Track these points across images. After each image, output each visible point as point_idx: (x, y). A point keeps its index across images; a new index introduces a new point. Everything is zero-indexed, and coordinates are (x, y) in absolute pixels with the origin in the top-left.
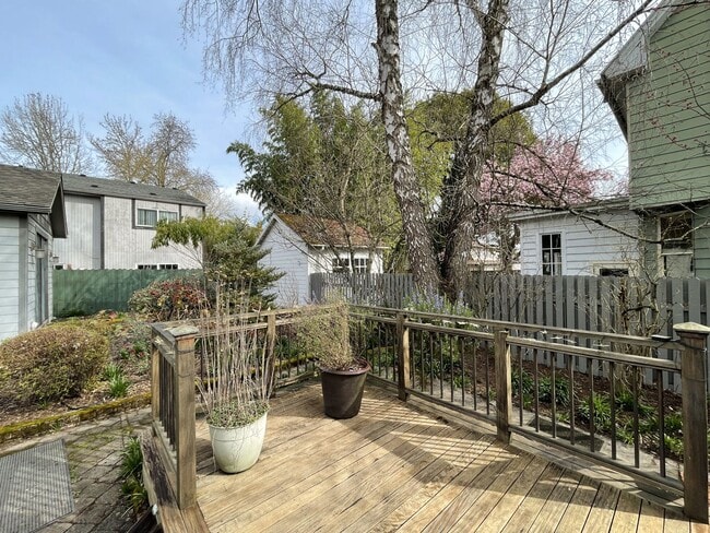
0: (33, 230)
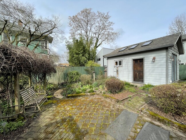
0: (171, 53)
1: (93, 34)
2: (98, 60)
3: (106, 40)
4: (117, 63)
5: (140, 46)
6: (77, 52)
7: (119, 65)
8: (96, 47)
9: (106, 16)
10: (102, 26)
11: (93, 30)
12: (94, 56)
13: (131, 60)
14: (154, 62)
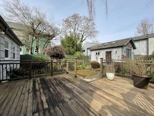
0: (125, 48)
1: (79, 32)
2: (83, 52)
3: (89, 36)
4: (97, 53)
5: (110, 44)
6: (69, 45)
7: (98, 55)
8: (82, 41)
9: (90, 19)
10: (86, 26)
11: (80, 29)
12: (80, 48)
13: (105, 52)
14: (116, 53)
